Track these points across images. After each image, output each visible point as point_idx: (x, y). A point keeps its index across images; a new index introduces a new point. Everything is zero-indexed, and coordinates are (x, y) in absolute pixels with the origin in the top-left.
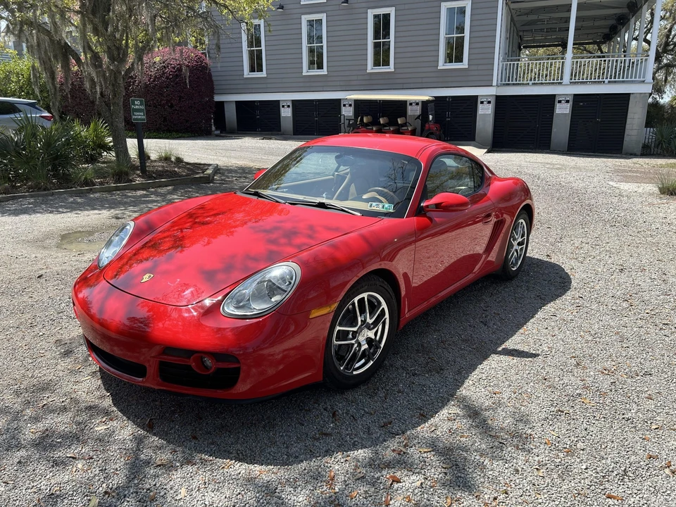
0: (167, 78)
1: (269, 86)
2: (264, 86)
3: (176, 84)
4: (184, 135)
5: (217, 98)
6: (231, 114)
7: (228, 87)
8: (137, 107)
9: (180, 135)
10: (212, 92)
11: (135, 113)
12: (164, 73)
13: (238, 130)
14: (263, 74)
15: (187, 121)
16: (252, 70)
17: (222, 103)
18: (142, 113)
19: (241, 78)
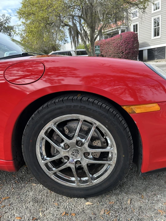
5: (140, 49)
6: (145, 54)
8: (97, 49)
10: (138, 47)
11: (96, 51)
13: (148, 60)
14: (159, 37)
16: (155, 36)
17: (142, 51)
18: (99, 51)
19: (150, 40)
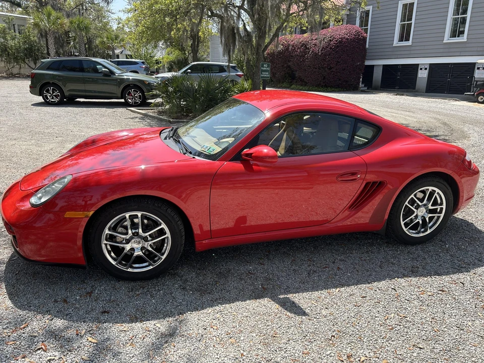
0: (331, 48)
1: (412, 52)
2: (408, 52)
3: (336, 52)
4: (336, 90)
5: (367, 63)
6: (378, 75)
7: (383, 54)
8: (264, 69)
9: (333, 89)
10: (364, 58)
11: (263, 73)
12: (329, 45)
13: (381, 87)
14: (409, 43)
15: (340, 80)
16: (401, 40)
17: (372, 67)
18: (268, 73)
19: (391, 46)
